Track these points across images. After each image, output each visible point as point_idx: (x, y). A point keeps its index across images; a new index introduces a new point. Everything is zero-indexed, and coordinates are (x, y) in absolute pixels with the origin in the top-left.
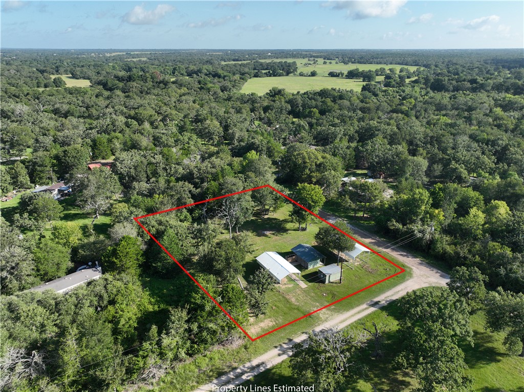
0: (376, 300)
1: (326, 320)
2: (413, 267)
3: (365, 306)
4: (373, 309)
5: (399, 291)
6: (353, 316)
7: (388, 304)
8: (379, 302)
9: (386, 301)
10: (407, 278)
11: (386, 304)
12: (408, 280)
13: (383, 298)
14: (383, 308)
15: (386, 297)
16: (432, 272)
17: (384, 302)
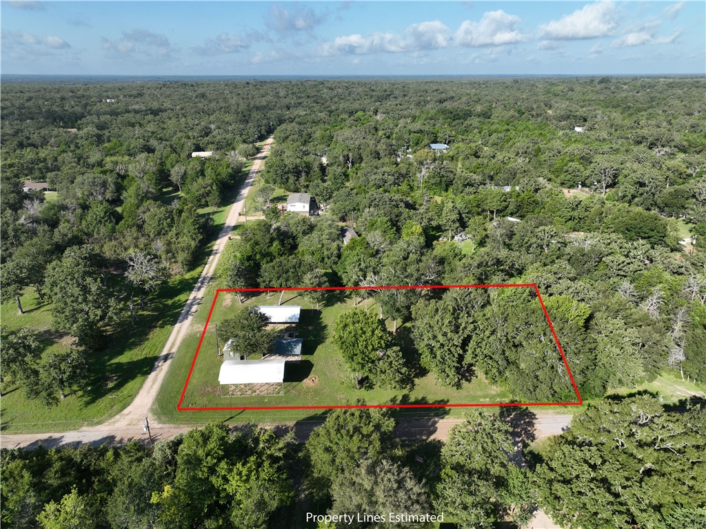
0: (169, 362)
1: (192, 324)
2: (160, 426)
3: (174, 350)
4: (164, 352)
5: (154, 384)
6: (175, 339)
7: (154, 365)
8: (165, 362)
9: (158, 366)
10: (156, 406)
11: (156, 363)
12: (154, 404)
13: (163, 367)
14: (156, 359)
15: (161, 370)
16: (130, 437)
17: (160, 364)
